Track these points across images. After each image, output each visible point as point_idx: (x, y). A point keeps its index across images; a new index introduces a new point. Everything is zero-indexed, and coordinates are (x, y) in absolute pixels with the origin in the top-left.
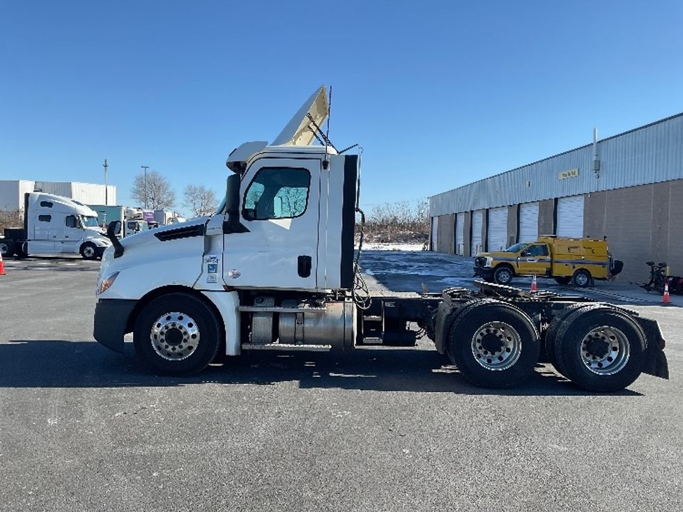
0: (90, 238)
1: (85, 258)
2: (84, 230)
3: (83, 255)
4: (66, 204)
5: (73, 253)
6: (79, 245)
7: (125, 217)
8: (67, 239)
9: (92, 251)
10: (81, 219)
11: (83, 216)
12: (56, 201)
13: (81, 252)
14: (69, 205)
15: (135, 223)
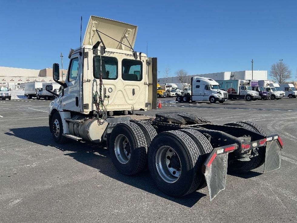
0: (213, 94)
1: (211, 102)
2: (211, 91)
3: (210, 101)
4: (205, 81)
5: (207, 100)
6: (209, 97)
7: (240, 84)
8: (205, 95)
9: (214, 99)
10: (210, 86)
11: (211, 85)
12: (202, 80)
13: (210, 100)
14: (206, 81)
15: (244, 87)
